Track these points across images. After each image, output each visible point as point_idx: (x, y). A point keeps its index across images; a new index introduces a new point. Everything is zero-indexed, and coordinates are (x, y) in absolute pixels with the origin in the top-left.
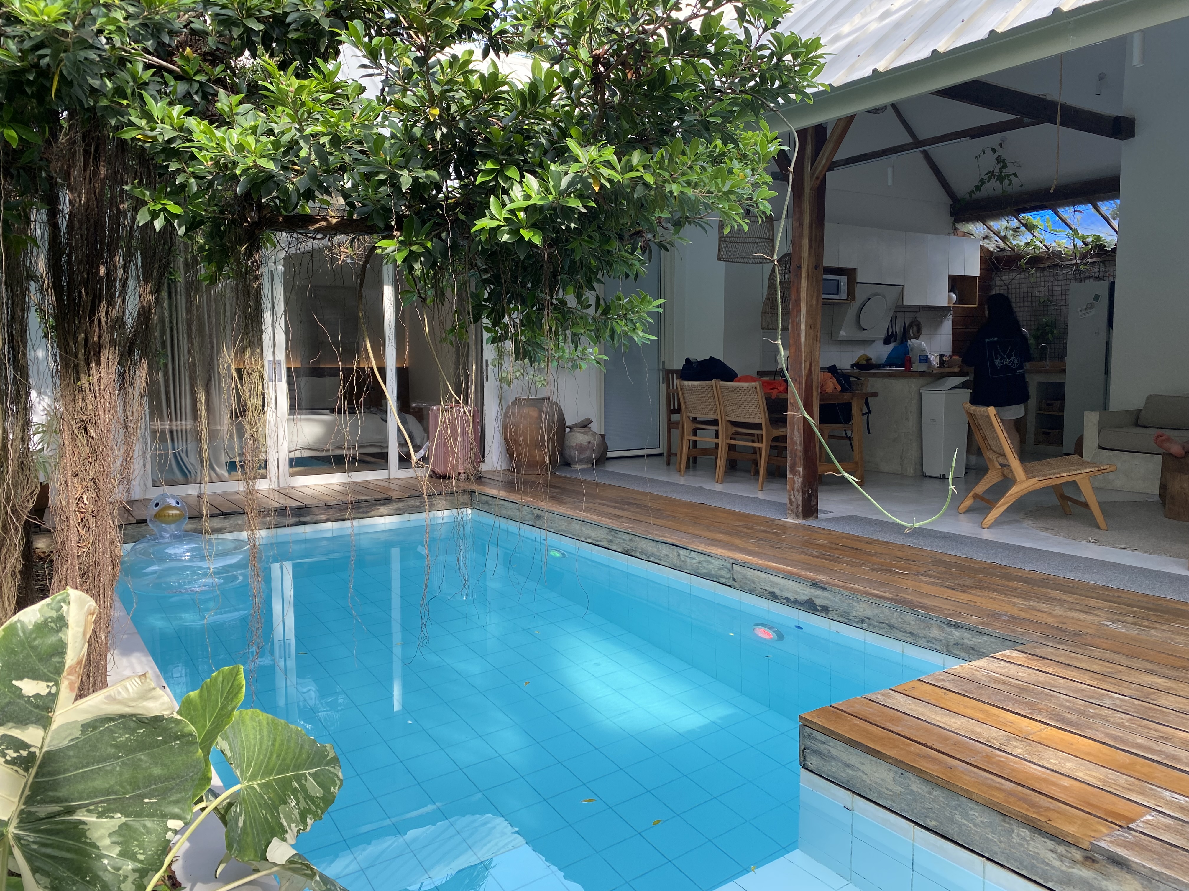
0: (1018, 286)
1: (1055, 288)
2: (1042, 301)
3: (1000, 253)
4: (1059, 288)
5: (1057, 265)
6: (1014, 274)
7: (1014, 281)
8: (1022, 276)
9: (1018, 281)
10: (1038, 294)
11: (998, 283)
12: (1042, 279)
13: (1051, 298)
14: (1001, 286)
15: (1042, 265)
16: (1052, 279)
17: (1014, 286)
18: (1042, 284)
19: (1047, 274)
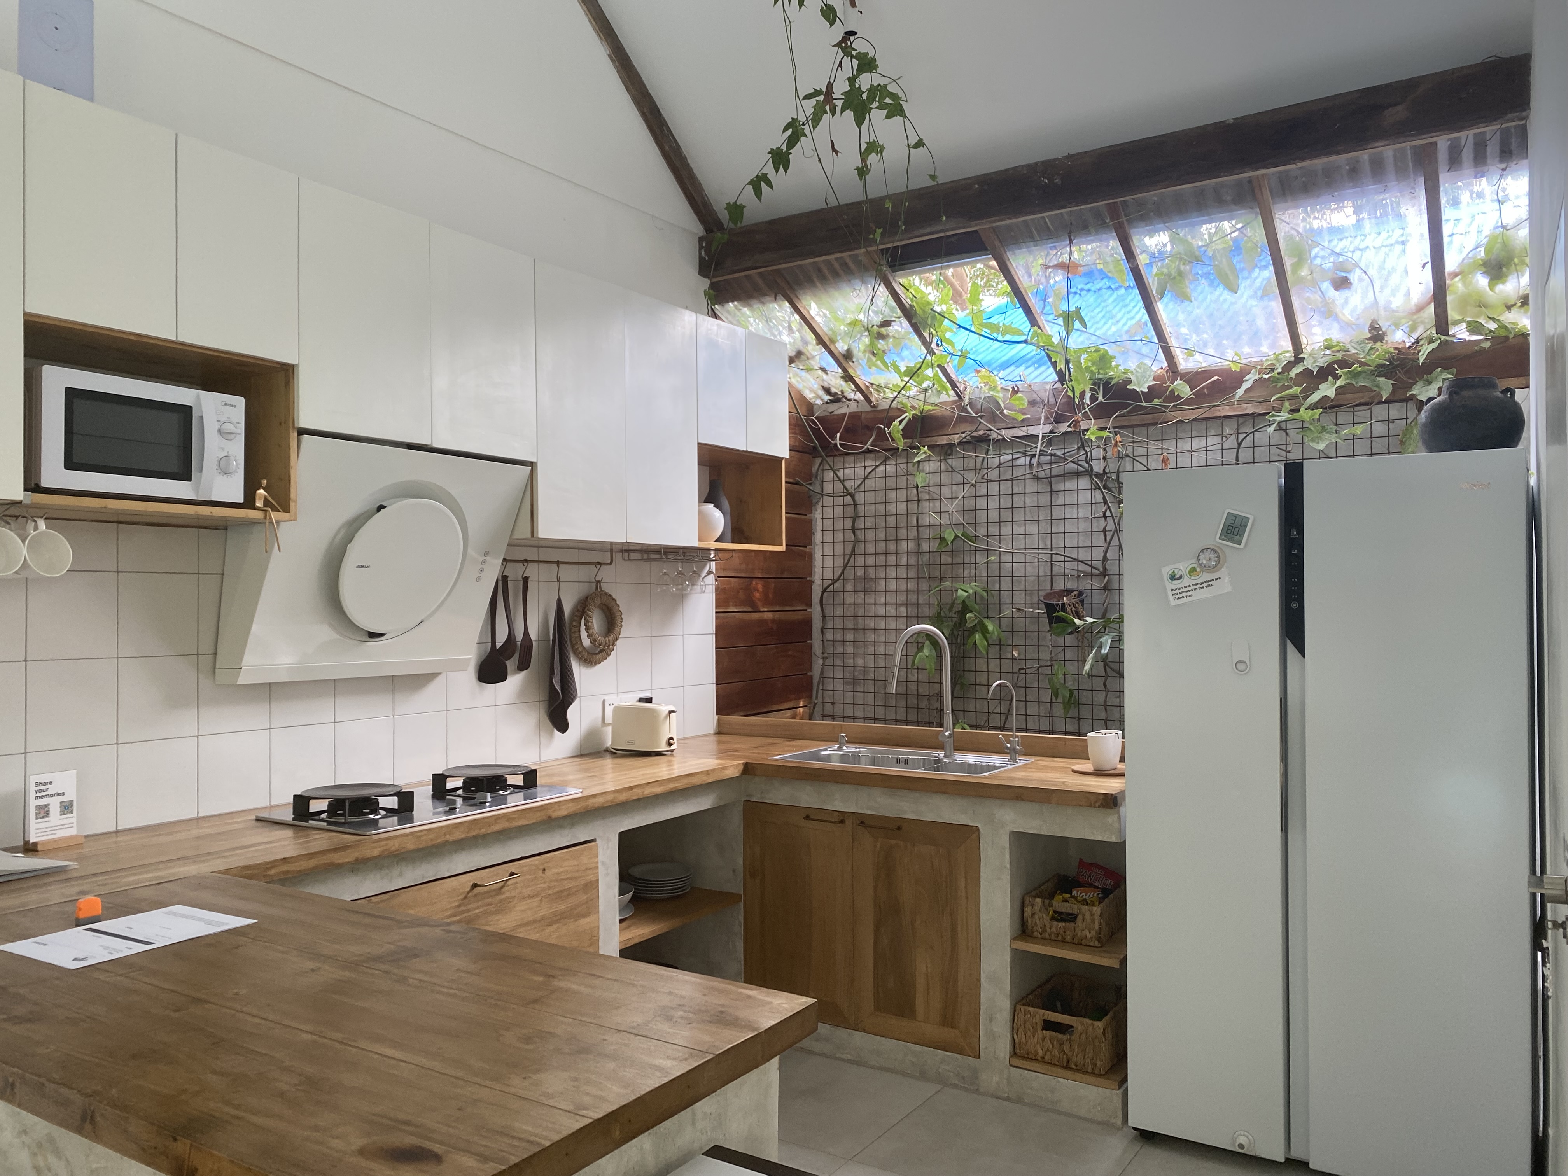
0: (880, 497)
1: (982, 503)
2: (949, 536)
3: (832, 407)
4: (994, 503)
5: (984, 440)
6: (870, 463)
7: (869, 483)
8: (890, 468)
9: (880, 484)
10: (935, 519)
11: (828, 488)
12: (945, 478)
13: (971, 530)
14: (834, 495)
15: (944, 440)
16: (971, 477)
17: (870, 497)
18: (946, 491)
19: (957, 464)
